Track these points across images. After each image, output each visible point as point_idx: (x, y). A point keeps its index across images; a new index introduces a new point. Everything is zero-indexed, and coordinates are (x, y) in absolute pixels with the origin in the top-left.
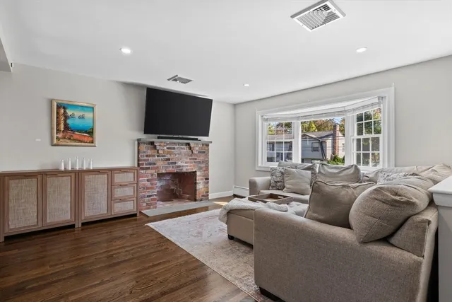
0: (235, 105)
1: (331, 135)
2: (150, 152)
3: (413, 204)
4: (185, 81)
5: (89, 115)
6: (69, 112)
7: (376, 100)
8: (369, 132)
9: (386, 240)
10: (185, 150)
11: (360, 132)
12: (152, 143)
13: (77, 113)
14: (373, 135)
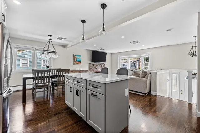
0: (111, 54)
1: (138, 60)
2: (92, 66)
3: (147, 73)
4: (102, 49)
5: (80, 57)
6: (77, 57)
7: (148, 55)
8: (147, 62)
9: (144, 78)
10: (100, 66)
11: (144, 62)
12: (93, 64)
13: (78, 57)
14: (147, 63)
